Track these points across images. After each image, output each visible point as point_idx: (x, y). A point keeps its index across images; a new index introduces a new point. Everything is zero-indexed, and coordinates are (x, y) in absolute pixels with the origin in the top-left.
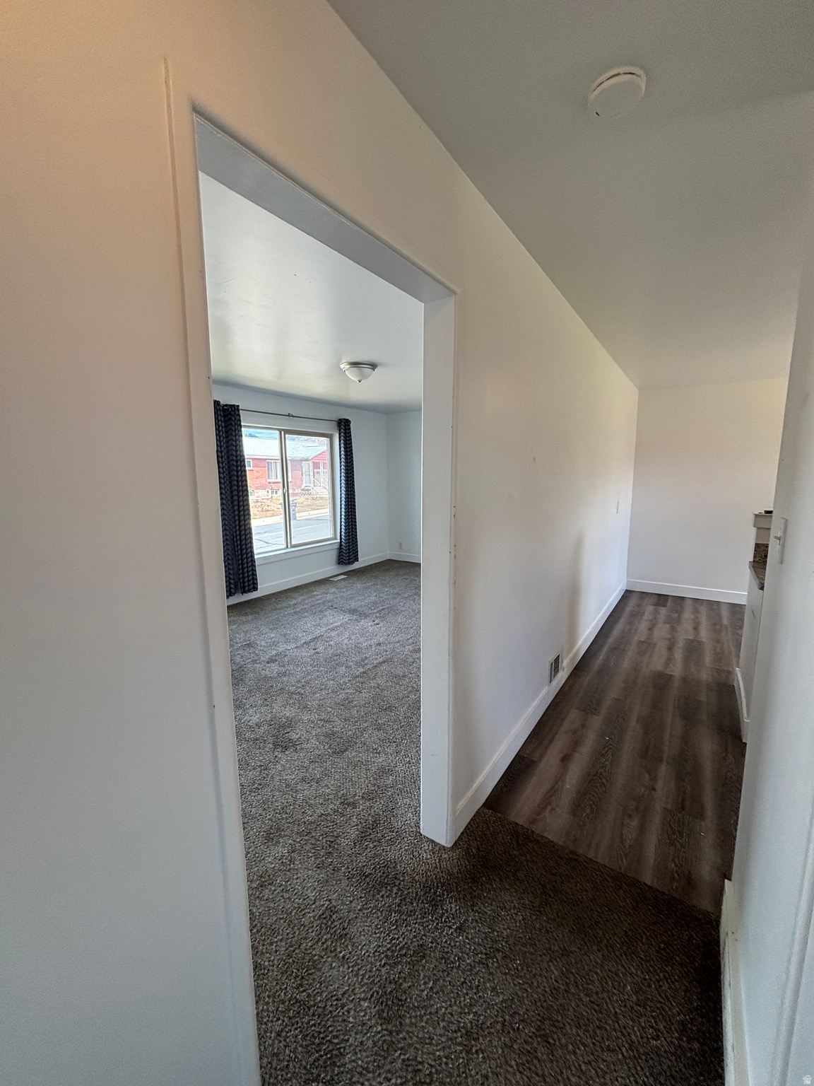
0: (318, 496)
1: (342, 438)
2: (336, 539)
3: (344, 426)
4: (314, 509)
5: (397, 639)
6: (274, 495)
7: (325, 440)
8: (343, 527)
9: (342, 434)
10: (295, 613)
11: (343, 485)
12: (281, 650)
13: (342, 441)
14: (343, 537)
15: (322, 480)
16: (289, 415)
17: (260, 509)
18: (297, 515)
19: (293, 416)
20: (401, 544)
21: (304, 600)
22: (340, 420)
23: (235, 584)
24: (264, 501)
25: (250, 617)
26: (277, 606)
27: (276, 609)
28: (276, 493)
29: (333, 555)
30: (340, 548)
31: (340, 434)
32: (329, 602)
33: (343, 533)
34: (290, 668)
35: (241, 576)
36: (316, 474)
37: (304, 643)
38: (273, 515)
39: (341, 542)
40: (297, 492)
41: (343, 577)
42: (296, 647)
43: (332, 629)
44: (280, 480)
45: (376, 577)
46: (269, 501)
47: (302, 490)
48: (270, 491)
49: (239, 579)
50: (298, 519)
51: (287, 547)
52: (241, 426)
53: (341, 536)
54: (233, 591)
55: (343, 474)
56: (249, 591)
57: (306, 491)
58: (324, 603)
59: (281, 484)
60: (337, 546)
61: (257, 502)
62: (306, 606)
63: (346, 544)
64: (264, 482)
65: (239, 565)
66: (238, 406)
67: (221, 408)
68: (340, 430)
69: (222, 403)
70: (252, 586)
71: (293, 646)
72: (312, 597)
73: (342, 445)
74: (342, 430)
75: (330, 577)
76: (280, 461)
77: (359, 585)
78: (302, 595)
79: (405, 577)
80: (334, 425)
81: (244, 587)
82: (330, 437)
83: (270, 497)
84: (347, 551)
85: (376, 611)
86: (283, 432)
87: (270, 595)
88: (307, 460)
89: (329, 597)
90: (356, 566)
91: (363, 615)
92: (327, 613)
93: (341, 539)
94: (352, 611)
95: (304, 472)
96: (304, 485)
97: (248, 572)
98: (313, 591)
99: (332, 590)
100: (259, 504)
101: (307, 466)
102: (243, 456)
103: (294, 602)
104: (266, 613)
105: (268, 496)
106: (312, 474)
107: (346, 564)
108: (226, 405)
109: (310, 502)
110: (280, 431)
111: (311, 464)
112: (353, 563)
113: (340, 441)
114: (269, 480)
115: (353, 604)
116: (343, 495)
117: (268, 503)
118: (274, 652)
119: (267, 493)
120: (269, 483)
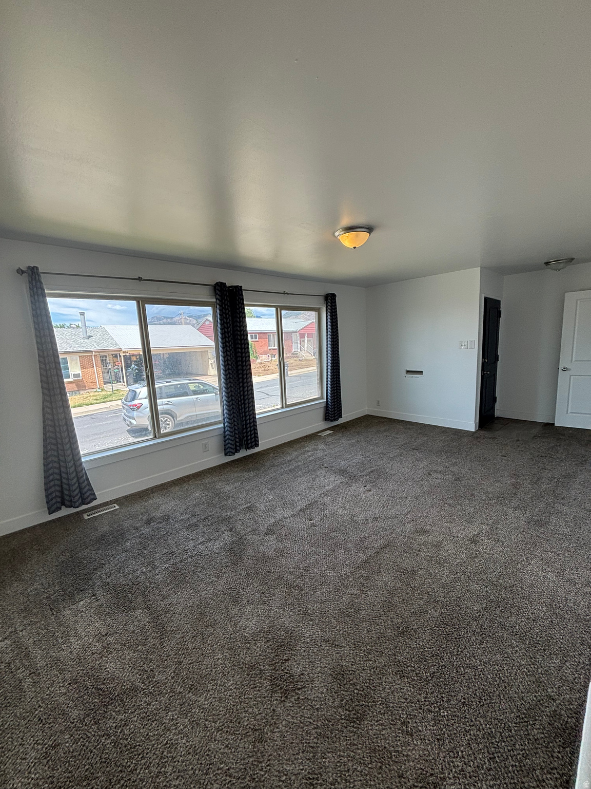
0: (304, 358)
1: (329, 310)
2: (323, 398)
3: (330, 300)
4: (301, 368)
5: (393, 512)
6: (273, 358)
7: (313, 314)
8: (329, 388)
9: (329, 307)
10: (290, 470)
11: (329, 352)
12: (279, 517)
13: (329, 314)
14: (329, 397)
15: (306, 346)
16: (284, 293)
17: (263, 369)
18: (289, 373)
19: (288, 294)
20: (378, 402)
21: (297, 457)
22: (327, 294)
23: (241, 441)
24: (266, 363)
25: (252, 474)
26: (275, 462)
27: (273, 466)
28: (274, 357)
29: (321, 413)
30: (327, 407)
31: (327, 307)
32: (320, 459)
33: (329, 394)
34: (288, 544)
35: (245, 435)
36: (302, 342)
37: (300, 510)
38: (272, 373)
39: (327, 401)
40: (288, 355)
41: (329, 432)
42: (293, 516)
43: (325, 494)
44: (276, 347)
45: (358, 433)
46: (269, 363)
47: (293, 354)
48: (270, 356)
49: (244, 437)
50: (289, 376)
51: (283, 407)
52: (243, 304)
53: (327, 396)
54: (238, 448)
55: (329, 342)
56: (252, 447)
57: (295, 355)
58: (315, 460)
59: (277, 351)
60: (324, 405)
61: (261, 364)
62: (300, 464)
63: (331, 403)
64: (266, 349)
65: (243, 426)
66: (242, 286)
67: (227, 289)
68: (327, 304)
69: (228, 285)
70: (254, 444)
71: (290, 513)
72: (303, 453)
73: (329, 317)
74: (329, 304)
75: (318, 432)
76: (277, 334)
77: (345, 441)
78: (296, 451)
79: (385, 434)
80: (322, 300)
81: (248, 444)
82: (318, 310)
83: (270, 360)
84: (333, 409)
85: (365, 473)
86: (279, 309)
87: (268, 449)
88: (296, 332)
89: (320, 454)
90: (340, 421)
91: (353, 478)
92: (318, 473)
93: (327, 399)
94: (343, 472)
95: (293, 340)
96: (293, 350)
97: (251, 431)
98: (305, 447)
99: (321, 446)
100: (262, 365)
101: (296, 336)
102: (246, 331)
103: (288, 458)
104: (266, 471)
105: (268, 359)
106: (299, 342)
107: (332, 421)
108: (232, 287)
109: (298, 363)
110: (277, 307)
111: (298, 335)
112: (337, 419)
113: (327, 314)
114: (269, 348)
115: (342, 464)
116: (329, 361)
117: (269, 364)
118: (272, 520)
119: (268, 357)
120: (270, 350)
